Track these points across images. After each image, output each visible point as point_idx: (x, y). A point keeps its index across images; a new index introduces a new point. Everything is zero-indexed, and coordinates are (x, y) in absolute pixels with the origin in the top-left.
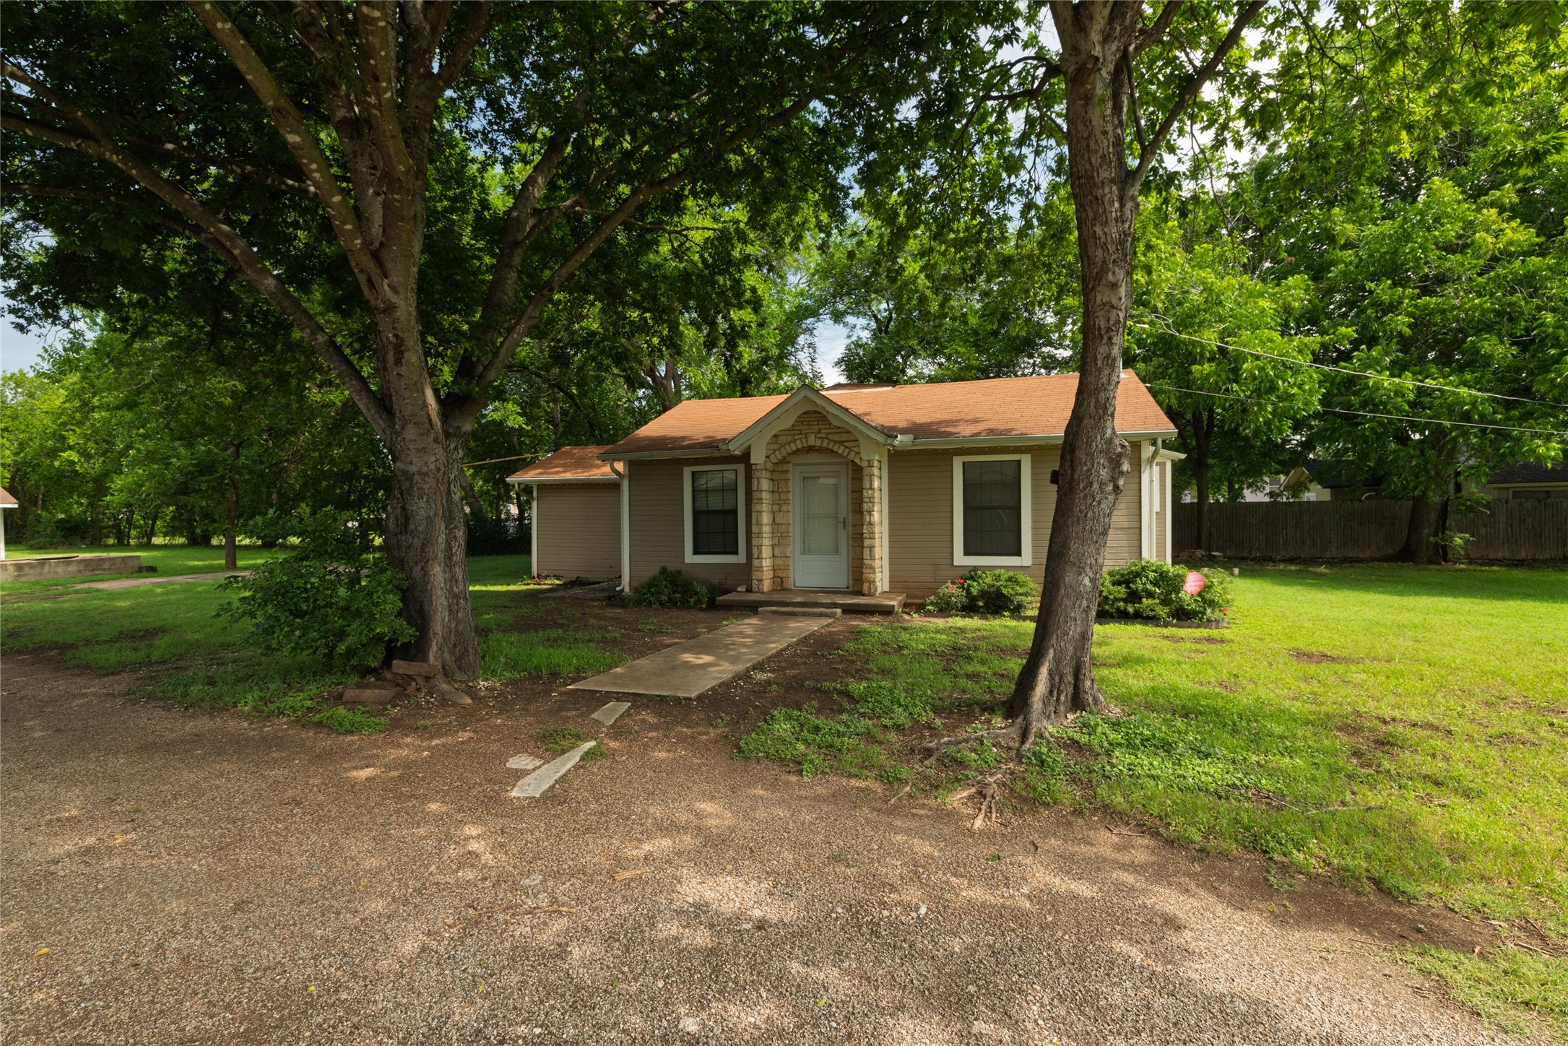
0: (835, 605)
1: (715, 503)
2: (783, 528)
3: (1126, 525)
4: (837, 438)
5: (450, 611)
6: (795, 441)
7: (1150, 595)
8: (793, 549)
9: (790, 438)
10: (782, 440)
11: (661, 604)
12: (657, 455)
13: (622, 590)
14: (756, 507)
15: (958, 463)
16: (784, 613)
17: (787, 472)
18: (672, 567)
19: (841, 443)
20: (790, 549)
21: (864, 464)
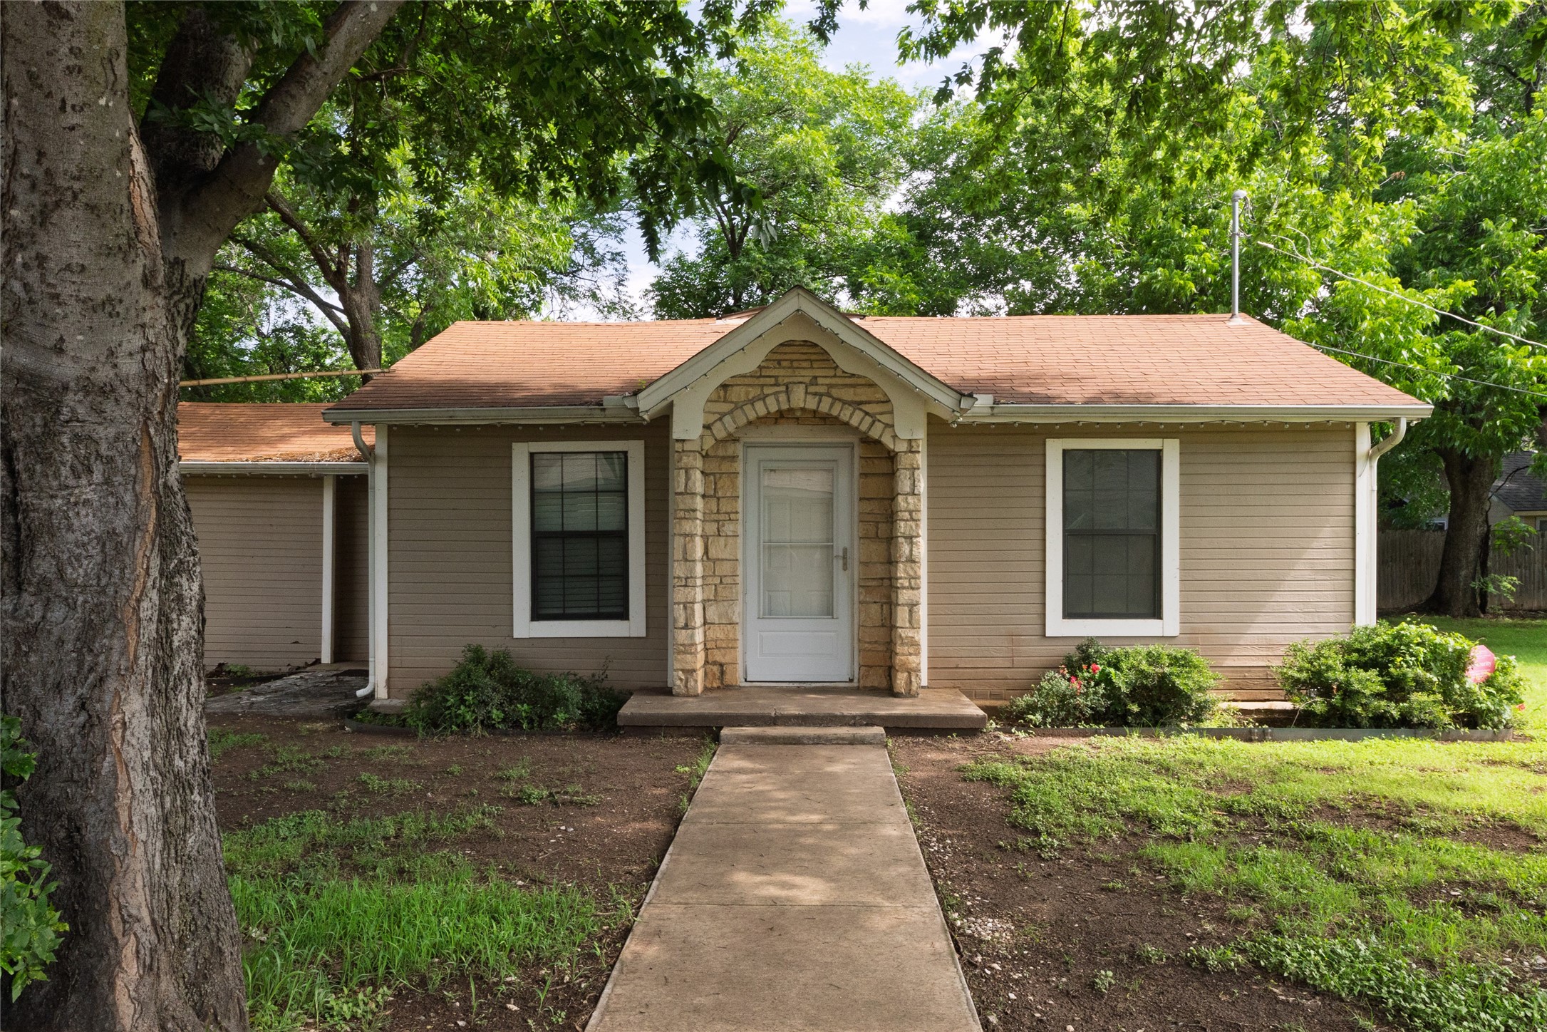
0: (870, 720)
1: (581, 517)
2: (724, 568)
3: (1332, 564)
4: (848, 394)
5: (167, 833)
6: (763, 398)
7: (1421, 685)
8: (747, 606)
9: (754, 392)
10: (737, 394)
11: (488, 724)
12: (463, 416)
13: (371, 696)
14: (676, 527)
15: (1054, 451)
16: (775, 741)
17: (733, 458)
18: (491, 646)
19: (857, 404)
20: (738, 608)
21: (901, 447)
